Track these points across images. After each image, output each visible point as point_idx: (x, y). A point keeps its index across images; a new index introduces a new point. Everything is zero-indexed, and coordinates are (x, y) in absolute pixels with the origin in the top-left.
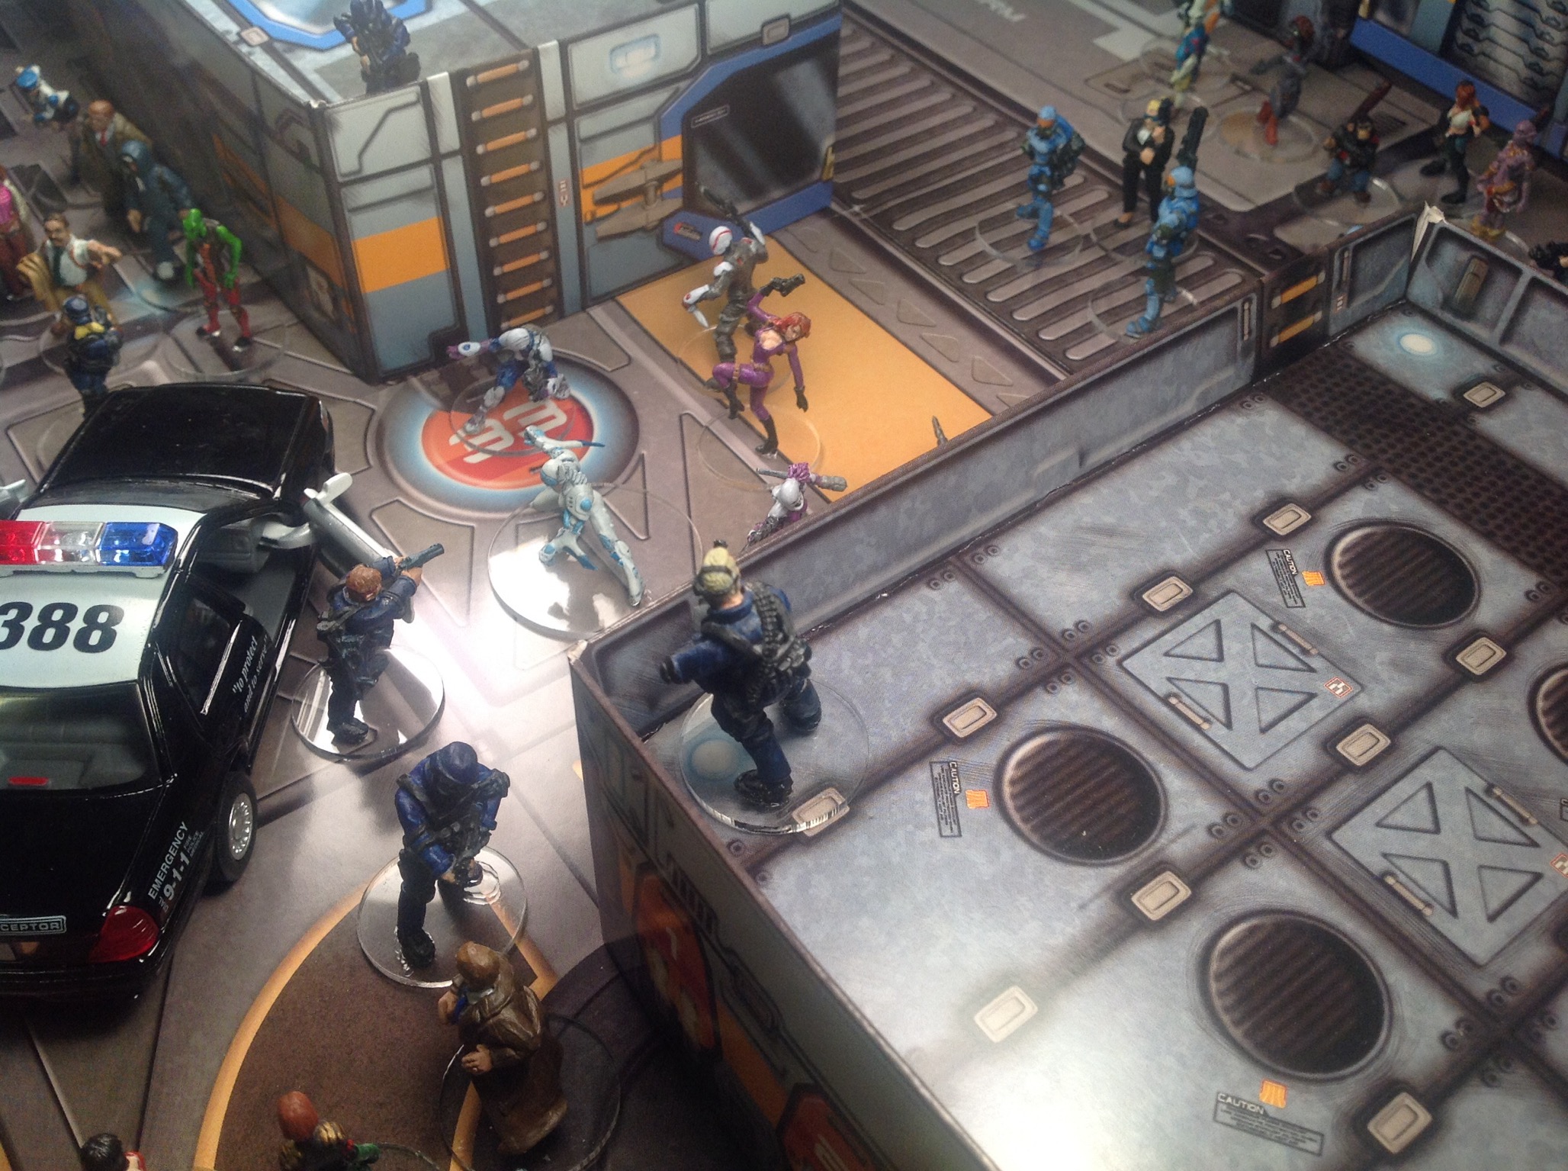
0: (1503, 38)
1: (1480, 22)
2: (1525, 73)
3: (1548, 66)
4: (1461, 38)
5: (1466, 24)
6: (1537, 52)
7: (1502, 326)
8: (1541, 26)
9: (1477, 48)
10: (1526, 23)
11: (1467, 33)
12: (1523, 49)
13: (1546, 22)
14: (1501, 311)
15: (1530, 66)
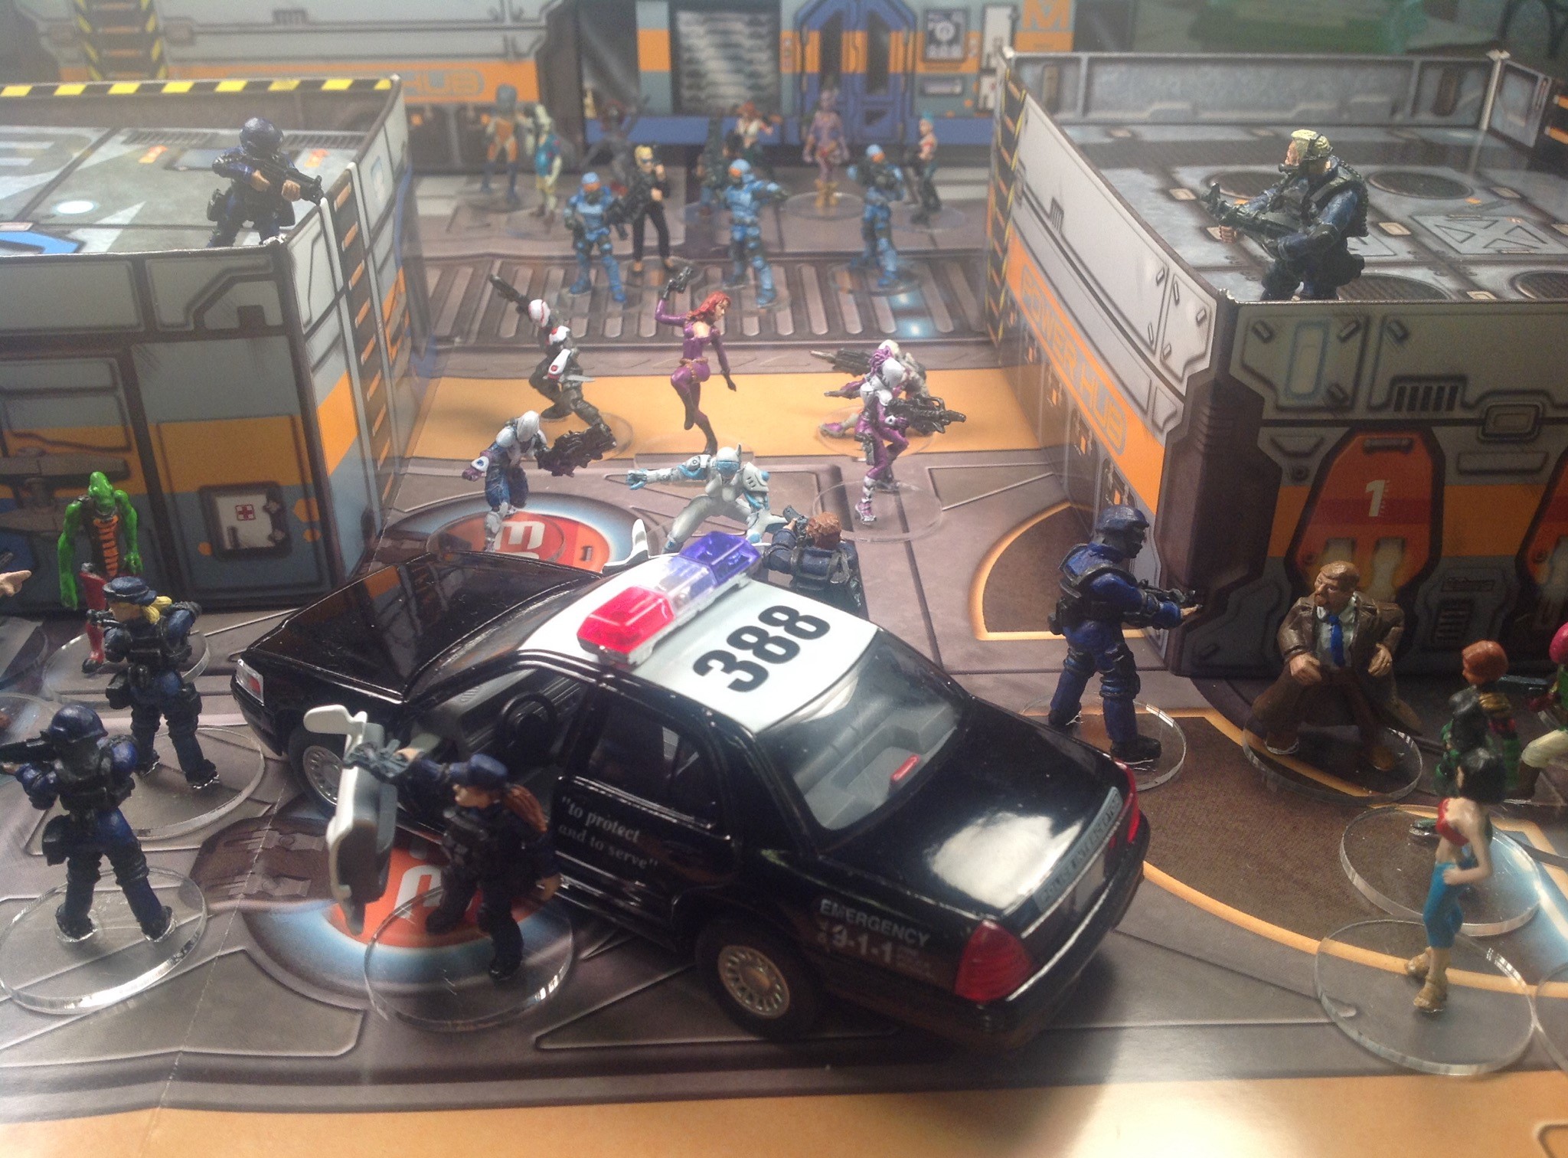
0: (721, 78)
1: (697, 75)
2: (749, 94)
3: (765, 81)
4: (686, 94)
5: (686, 81)
6: (753, 75)
7: (1080, 103)
8: (748, 56)
9: (703, 95)
10: (734, 58)
11: (690, 87)
12: (740, 78)
13: (751, 50)
14: (1076, 93)
15: (752, 88)
